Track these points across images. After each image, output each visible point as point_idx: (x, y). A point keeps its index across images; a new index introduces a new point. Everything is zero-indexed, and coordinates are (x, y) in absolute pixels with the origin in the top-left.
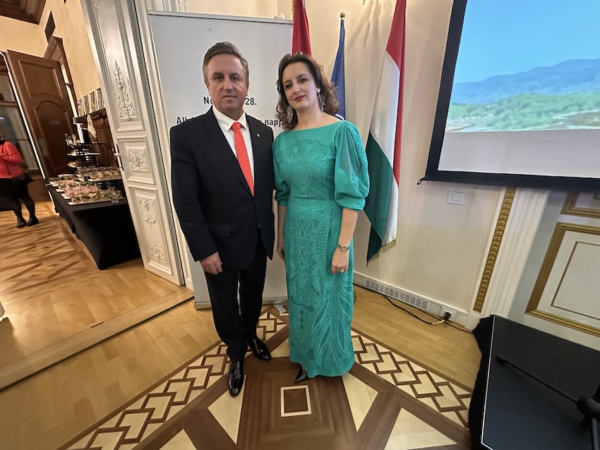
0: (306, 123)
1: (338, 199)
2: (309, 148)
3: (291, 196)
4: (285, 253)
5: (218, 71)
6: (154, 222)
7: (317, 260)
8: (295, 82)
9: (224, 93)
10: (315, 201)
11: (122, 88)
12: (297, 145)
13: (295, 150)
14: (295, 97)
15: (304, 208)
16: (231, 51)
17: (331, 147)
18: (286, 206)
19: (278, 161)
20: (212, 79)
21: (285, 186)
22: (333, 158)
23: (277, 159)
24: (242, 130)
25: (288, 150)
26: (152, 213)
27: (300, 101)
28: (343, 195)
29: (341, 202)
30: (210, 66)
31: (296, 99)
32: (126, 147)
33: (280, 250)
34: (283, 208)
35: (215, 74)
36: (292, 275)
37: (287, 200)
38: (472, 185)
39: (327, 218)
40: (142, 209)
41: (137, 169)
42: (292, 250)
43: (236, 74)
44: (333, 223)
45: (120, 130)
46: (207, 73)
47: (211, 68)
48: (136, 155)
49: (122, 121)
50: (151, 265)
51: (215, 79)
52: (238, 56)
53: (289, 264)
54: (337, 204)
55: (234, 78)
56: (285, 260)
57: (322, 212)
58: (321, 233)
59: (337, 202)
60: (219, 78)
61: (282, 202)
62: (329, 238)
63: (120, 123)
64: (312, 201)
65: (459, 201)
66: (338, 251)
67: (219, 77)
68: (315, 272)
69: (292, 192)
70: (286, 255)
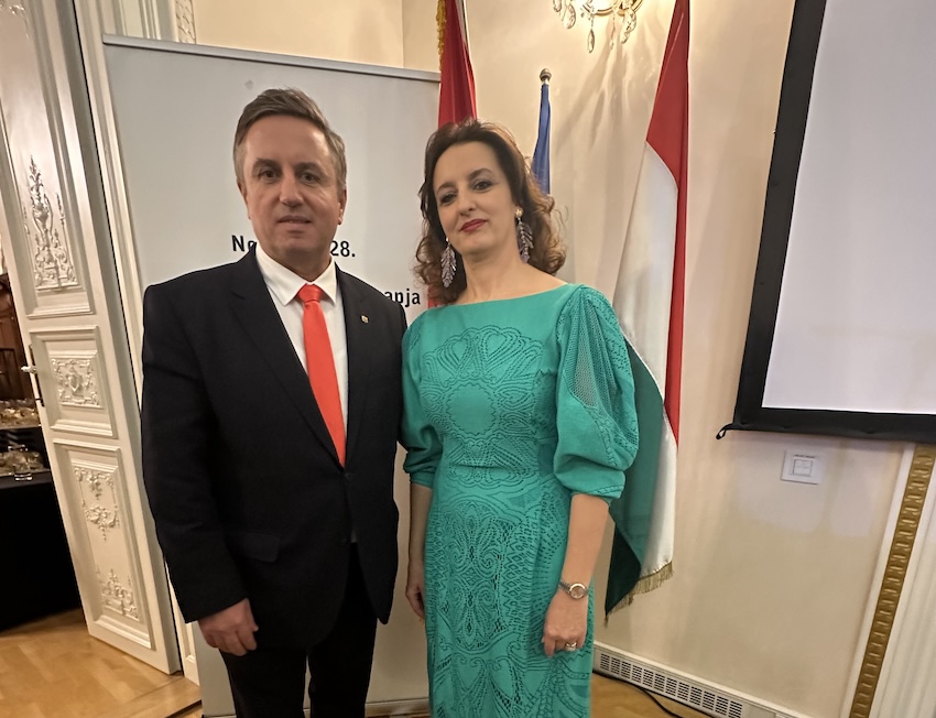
0: (485, 285)
1: (561, 470)
2: (494, 344)
3: (445, 461)
4: (425, 599)
5: (269, 157)
6: (112, 526)
7: (507, 619)
8: (462, 186)
9: (281, 212)
10: (502, 475)
11: (44, 218)
12: (465, 337)
13: (460, 349)
14: (461, 222)
15: (476, 491)
16: (301, 110)
17: (547, 344)
18: (432, 485)
19: (415, 378)
20: (254, 176)
21: (429, 438)
22: (552, 370)
23: (412, 373)
24: (323, 305)
25: (440, 348)
26: (108, 504)
27: (472, 232)
28: (576, 461)
29: (568, 479)
30: (248, 145)
31: (463, 228)
32: (51, 353)
33: (412, 592)
34: (423, 490)
35: (260, 162)
36: (442, 655)
37: (433, 472)
38: (837, 441)
39: (533, 516)
40: (84, 493)
41: (75, 401)
42: (444, 592)
43: (314, 166)
44: (547, 529)
45: (37, 312)
46: (242, 162)
47: (252, 151)
48: (73, 370)
49: (44, 293)
50: (103, 625)
51: (260, 175)
52: (320, 125)
53: (435, 629)
54: (559, 482)
55: (309, 177)
56: (424, 617)
57: (520, 501)
58: (518, 552)
59: (559, 476)
60: (269, 174)
61: (421, 476)
62: (537, 565)
63: (39, 299)
64: (497, 475)
65: (809, 476)
66: (560, 598)
67: (269, 170)
68: (500, 650)
69: (447, 450)
70: (428, 606)
